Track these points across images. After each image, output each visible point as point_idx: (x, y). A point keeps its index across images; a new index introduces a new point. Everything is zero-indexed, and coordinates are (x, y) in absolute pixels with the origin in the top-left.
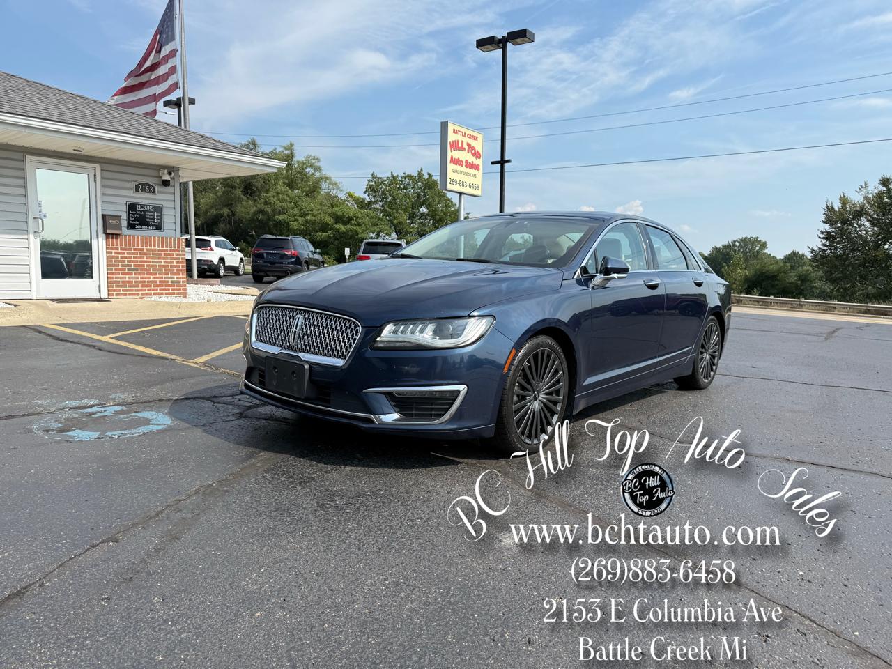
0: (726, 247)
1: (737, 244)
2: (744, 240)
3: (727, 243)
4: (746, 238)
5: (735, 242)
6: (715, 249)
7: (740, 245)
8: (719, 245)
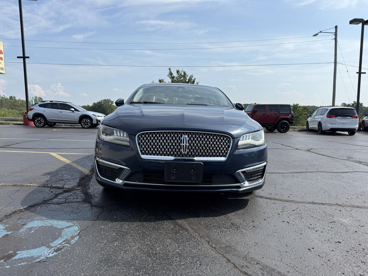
0: (99, 103)
1: (103, 102)
2: (105, 100)
3: (99, 101)
4: (106, 99)
5: (102, 101)
6: (94, 103)
7: (104, 102)
8: (96, 102)
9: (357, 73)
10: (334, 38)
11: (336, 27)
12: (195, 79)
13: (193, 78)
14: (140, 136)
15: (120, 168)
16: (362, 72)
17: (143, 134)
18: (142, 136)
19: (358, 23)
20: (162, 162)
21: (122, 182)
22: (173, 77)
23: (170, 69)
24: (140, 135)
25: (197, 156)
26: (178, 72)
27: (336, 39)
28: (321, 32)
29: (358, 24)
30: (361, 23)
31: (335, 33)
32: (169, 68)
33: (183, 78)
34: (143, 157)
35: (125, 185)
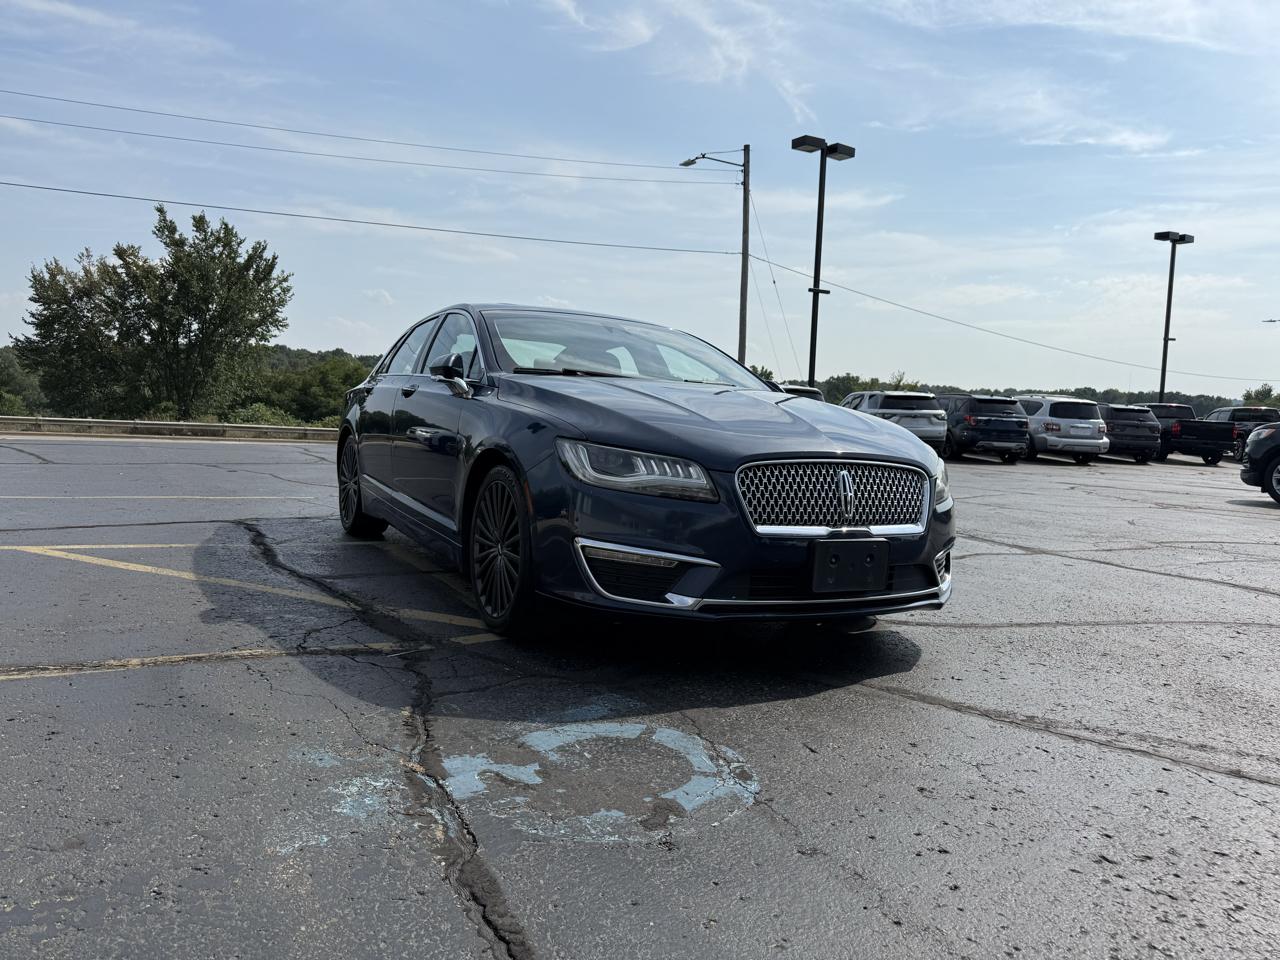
9: (810, 290)
10: (742, 180)
11: (747, 149)
12: (275, 258)
13: (268, 255)
14: (742, 475)
15: (682, 563)
16: (821, 288)
17: (749, 468)
18: (747, 475)
19: (812, 148)
20: (799, 544)
21: (695, 604)
22: (180, 243)
23: (161, 210)
24: (741, 472)
25: (876, 524)
26: (200, 223)
27: (745, 184)
28: (704, 157)
29: (811, 151)
30: (819, 152)
31: (743, 165)
32: (157, 205)
33: (221, 249)
34: (761, 529)
35: (705, 609)
